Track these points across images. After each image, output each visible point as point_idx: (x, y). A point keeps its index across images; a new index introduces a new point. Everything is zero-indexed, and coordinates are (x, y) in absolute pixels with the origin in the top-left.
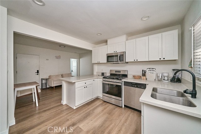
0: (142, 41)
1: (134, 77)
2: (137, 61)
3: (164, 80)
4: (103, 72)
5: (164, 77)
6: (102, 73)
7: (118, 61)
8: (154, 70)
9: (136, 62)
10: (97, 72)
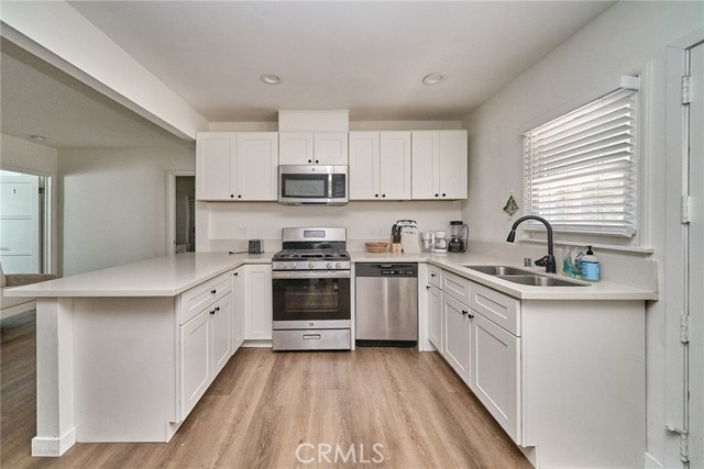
0: (396, 141)
1: (370, 247)
2: (382, 198)
3: (437, 248)
4: (252, 238)
5: (438, 240)
6: (250, 242)
7: (326, 196)
8: (413, 224)
9: (380, 202)
10: (215, 242)
